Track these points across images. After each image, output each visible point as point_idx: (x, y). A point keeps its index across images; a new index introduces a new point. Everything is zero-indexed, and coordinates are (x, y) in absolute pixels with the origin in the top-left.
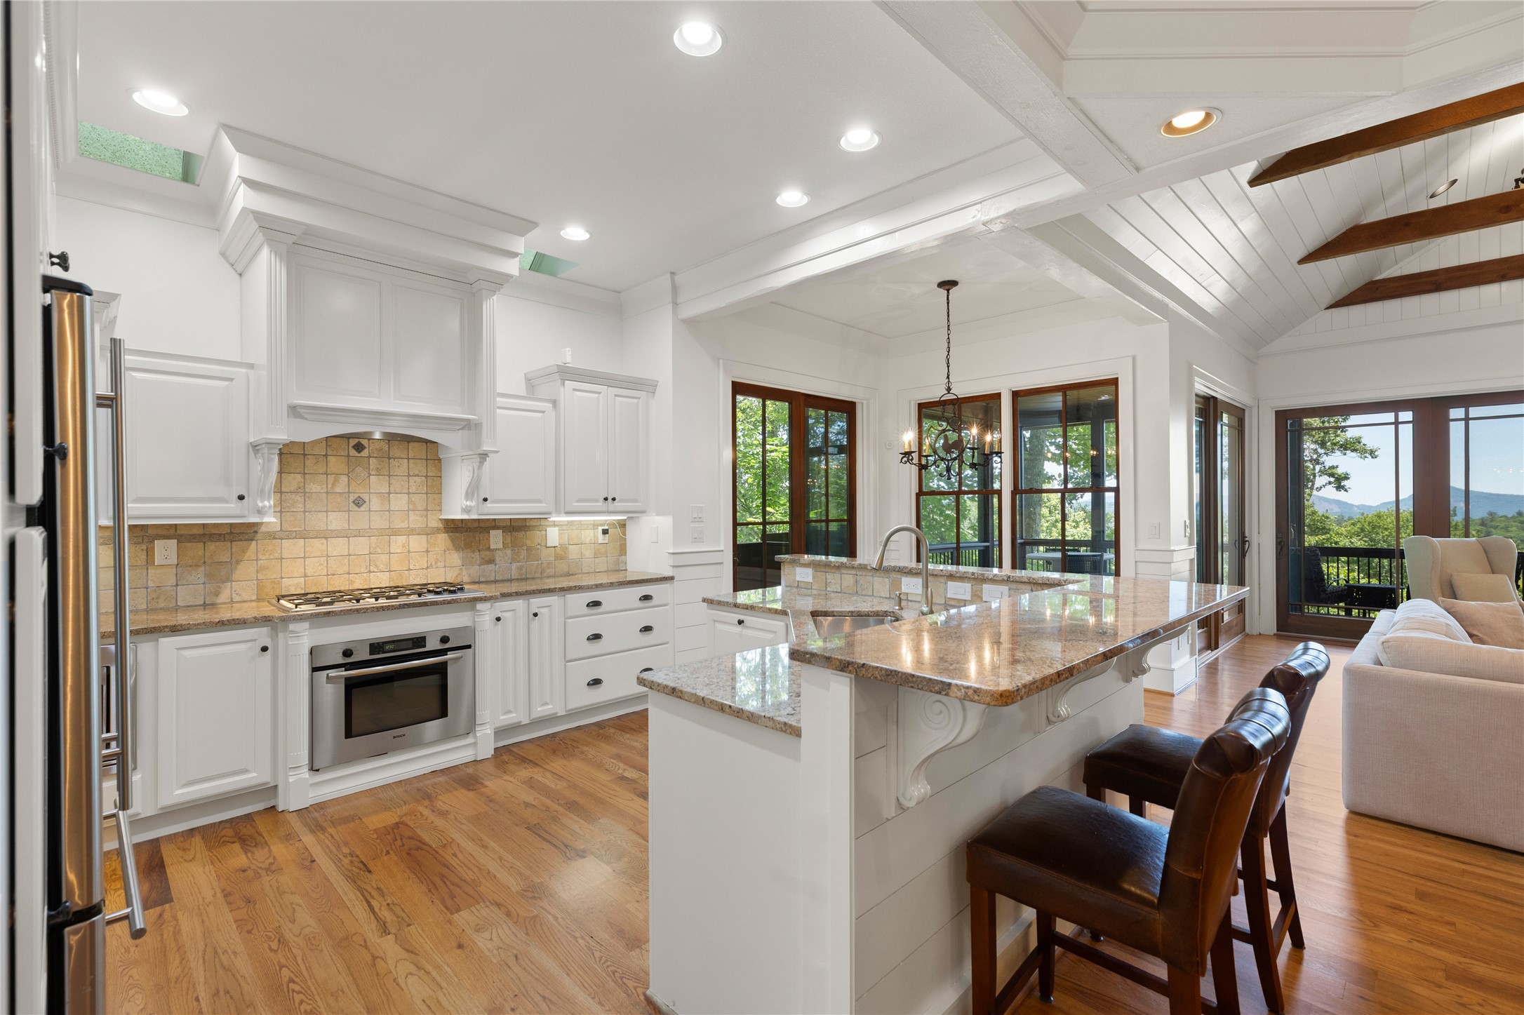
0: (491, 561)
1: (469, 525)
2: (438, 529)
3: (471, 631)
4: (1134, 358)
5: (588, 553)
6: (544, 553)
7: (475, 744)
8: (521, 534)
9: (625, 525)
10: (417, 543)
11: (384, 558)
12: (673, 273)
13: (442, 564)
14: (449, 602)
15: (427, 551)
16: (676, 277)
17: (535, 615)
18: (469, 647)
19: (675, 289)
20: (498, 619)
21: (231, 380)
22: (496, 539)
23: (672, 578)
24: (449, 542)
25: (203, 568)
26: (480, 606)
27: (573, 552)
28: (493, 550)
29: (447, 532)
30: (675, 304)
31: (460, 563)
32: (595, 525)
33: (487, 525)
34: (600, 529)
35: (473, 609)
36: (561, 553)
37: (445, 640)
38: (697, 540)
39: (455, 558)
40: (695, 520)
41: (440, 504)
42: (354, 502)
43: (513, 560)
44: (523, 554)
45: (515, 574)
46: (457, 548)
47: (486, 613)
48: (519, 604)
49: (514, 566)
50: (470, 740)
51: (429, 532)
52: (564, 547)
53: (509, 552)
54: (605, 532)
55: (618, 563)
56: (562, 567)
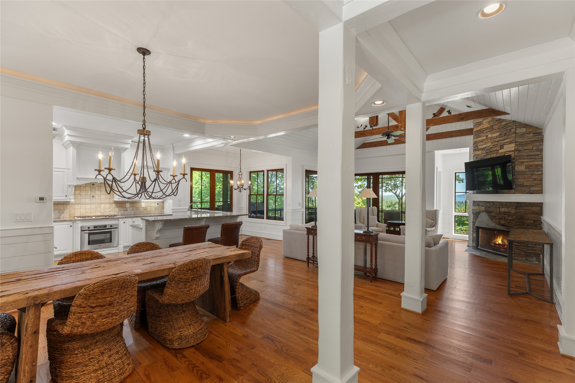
0: (126, 210)
1: (121, 202)
2: (113, 203)
3: (118, 225)
4: (286, 164)
5: (153, 209)
6: (141, 209)
7: (118, 249)
8: (135, 204)
9: (164, 202)
10: (107, 206)
11: (99, 209)
12: (172, 144)
13: (114, 211)
14: (112, 218)
15: (110, 208)
16: (173, 145)
17: (134, 222)
18: (117, 228)
19: (173, 147)
20: (124, 222)
21: (64, 172)
22: (128, 205)
23: (172, 215)
24: (115, 206)
25: (57, 211)
26: (120, 219)
27: (149, 209)
28: (127, 208)
29: (115, 204)
30: (174, 151)
31: (118, 211)
32: (155, 202)
33: (125, 202)
34: (157, 203)
35: (118, 220)
36: (145, 209)
37: (111, 226)
38: (179, 206)
39: (117, 209)
40: (179, 201)
41: (113, 197)
42: (92, 197)
43: (132, 210)
44: (135, 209)
45: (133, 213)
46: (117, 207)
47: (121, 221)
48: (130, 219)
49: (133, 212)
50: (117, 248)
51: (110, 203)
52: (146, 208)
53: (131, 208)
54: (158, 204)
55: (161, 211)
56: (146, 212)
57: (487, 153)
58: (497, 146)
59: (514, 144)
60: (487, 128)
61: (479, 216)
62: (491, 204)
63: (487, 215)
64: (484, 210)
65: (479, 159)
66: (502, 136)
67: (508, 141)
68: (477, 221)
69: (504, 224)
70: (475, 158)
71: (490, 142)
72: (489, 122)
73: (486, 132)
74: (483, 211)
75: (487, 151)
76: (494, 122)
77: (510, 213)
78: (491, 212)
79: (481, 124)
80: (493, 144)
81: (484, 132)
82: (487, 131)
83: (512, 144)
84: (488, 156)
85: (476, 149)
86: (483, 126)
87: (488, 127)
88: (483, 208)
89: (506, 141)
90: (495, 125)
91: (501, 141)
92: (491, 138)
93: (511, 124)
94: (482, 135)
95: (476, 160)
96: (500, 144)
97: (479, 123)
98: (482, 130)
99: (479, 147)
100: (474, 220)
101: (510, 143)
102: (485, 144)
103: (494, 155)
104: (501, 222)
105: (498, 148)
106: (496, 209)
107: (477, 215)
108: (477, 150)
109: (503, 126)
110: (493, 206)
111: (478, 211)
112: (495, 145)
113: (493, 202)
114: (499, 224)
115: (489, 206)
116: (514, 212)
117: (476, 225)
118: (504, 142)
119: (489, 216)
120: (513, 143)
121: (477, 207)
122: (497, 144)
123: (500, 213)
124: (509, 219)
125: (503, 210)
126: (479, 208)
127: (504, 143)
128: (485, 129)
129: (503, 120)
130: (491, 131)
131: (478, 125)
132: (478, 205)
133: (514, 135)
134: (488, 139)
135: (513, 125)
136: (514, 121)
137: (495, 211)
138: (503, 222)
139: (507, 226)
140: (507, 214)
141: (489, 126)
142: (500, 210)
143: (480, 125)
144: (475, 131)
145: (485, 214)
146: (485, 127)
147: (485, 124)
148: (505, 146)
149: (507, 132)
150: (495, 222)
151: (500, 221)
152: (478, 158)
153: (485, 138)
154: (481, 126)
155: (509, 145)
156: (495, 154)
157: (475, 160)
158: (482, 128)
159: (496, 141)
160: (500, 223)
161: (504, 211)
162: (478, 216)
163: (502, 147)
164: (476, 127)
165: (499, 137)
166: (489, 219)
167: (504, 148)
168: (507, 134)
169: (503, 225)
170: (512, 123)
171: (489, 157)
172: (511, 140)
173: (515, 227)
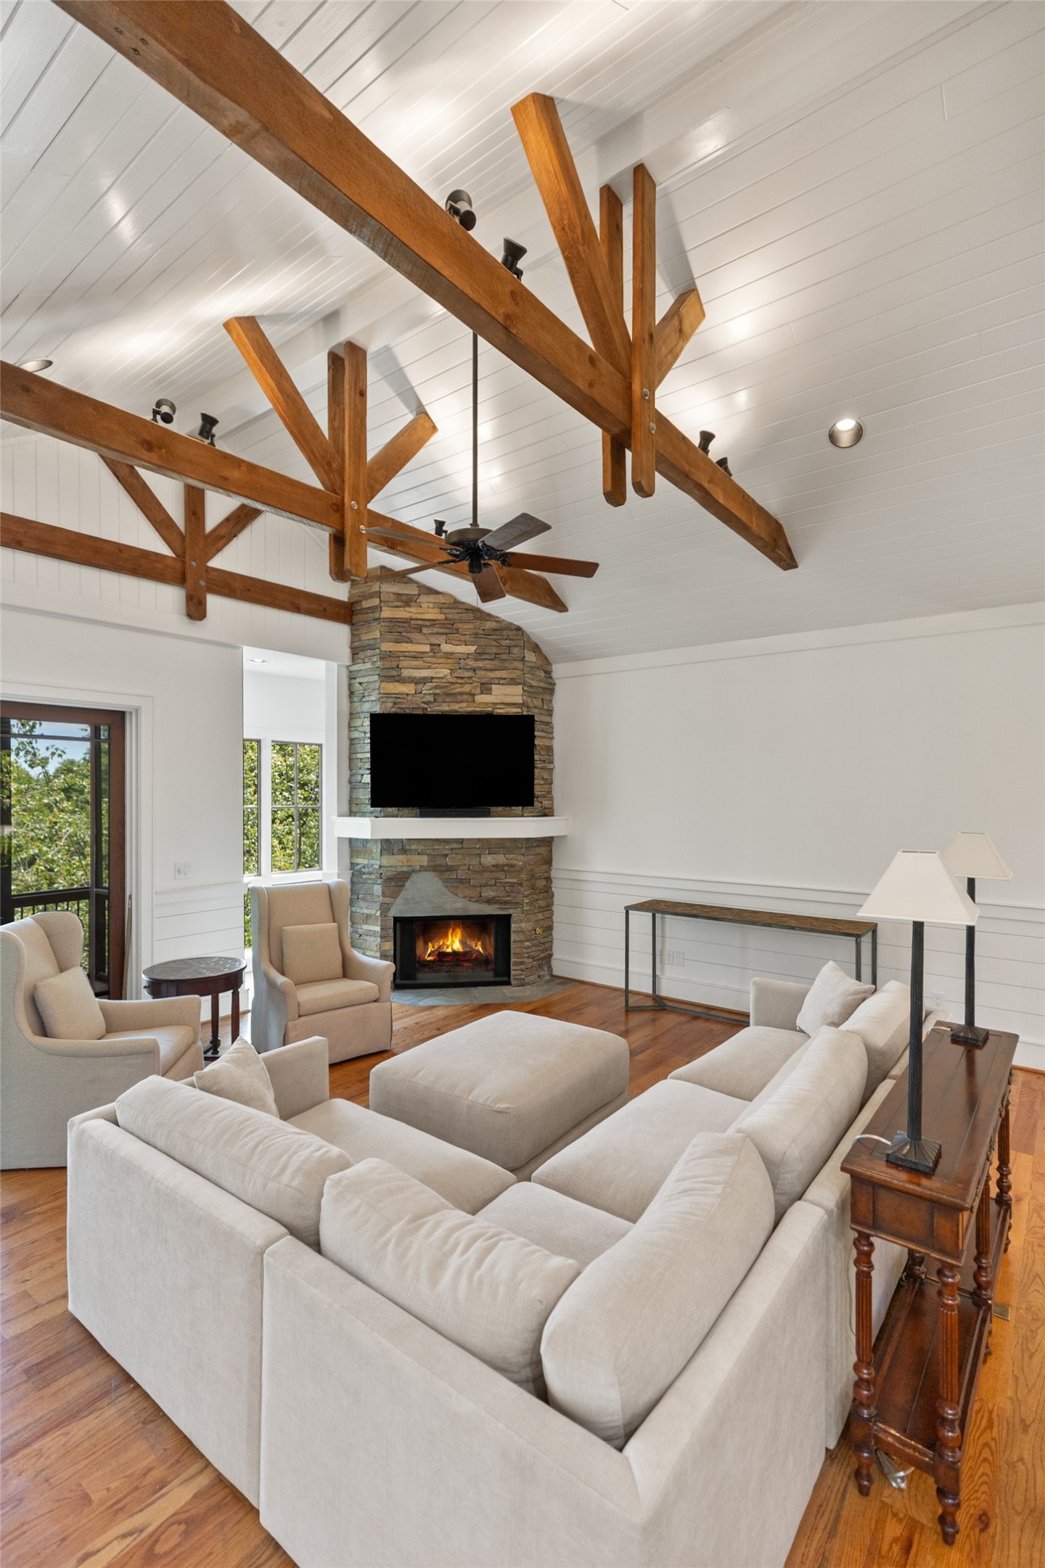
57: (436, 697)
58: (471, 681)
59: (521, 687)
60: (435, 623)
61: (407, 884)
62: (455, 846)
63: (437, 879)
64: (425, 864)
65: (408, 711)
66: (484, 659)
67: (504, 676)
68: (399, 901)
69: (494, 897)
70: (390, 705)
71: (447, 666)
72: (443, 606)
73: (430, 632)
74: (423, 869)
75: (438, 691)
76: (460, 611)
77: (513, 866)
78: (450, 869)
79: (412, 604)
80: (455, 674)
81: (424, 630)
82: (435, 630)
83: (514, 686)
84: (439, 706)
85: (394, 677)
86: (420, 610)
87: (435, 620)
88: (424, 860)
89: (498, 674)
90: (462, 621)
91: (483, 672)
92: (449, 655)
93: (509, 633)
94: (415, 636)
95: (393, 710)
96: (479, 678)
97: (404, 598)
98: (413, 622)
99: (406, 673)
100: (387, 900)
101: (513, 682)
102: (429, 668)
103: (462, 707)
104: (483, 894)
105: (474, 688)
106: (468, 859)
107: (400, 883)
108: (398, 681)
109: (488, 632)
110: (461, 851)
111: (405, 869)
112: (462, 678)
113: (461, 841)
114: (480, 899)
115: (447, 852)
116: (521, 863)
117: (395, 912)
118: (491, 675)
119: (445, 881)
120: (520, 684)
121: (401, 857)
122: (471, 678)
123: (484, 869)
124: (507, 882)
125: (489, 860)
126: (408, 861)
127: (493, 678)
128: (427, 623)
129: (489, 615)
130: (447, 634)
131: (399, 604)
132: (404, 851)
133: (518, 665)
134: (439, 655)
135: (519, 637)
136: (519, 629)
137: (465, 865)
138: (492, 894)
139: (506, 903)
140: (503, 870)
141: (442, 617)
142: (482, 860)
143: (409, 606)
144: (391, 620)
145: (429, 875)
146: (428, 618)
147: (429, 607)
148: (493, 686)
149: (502, 651)
150: (464, 897)
151: (480, 893)
152: (404, 706)
153: (427, 648)
154: (413, 610)
155: (506, 686)
156: (465, 704)
157: (389, 708)
158: (414, 616)
159: (468, 667)
160: (480, 896)
161: (494, 863)
162: (403, 886)
163: (486, 688)
164: (392, 607)
165: (476, 660)
166: (445, 890)
167: (494, 692)
168: (504, 657)
169: (489, 901)
170: (514, 632)
171: (445, 708)
172: (514, 676)
173: (525, 901)
